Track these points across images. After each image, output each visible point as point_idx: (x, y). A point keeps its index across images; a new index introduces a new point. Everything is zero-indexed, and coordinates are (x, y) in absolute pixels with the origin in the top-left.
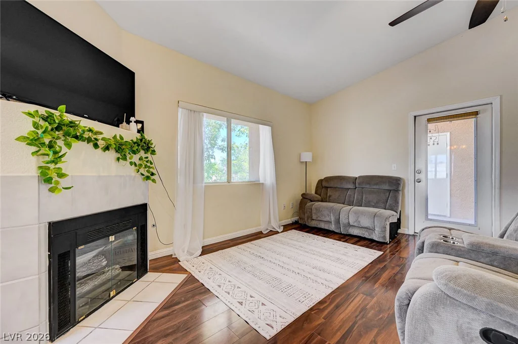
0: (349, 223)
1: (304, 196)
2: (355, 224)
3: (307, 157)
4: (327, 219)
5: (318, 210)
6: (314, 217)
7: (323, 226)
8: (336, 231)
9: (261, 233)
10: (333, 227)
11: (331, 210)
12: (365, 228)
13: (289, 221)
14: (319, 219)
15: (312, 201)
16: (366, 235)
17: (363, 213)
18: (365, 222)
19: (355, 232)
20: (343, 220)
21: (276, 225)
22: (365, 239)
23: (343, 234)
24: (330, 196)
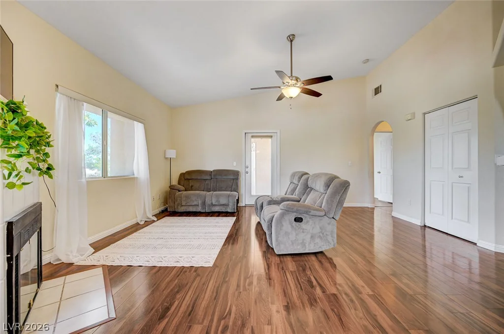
0: (212, 203)
1: (172, 187)
2: (216, 204)
3: (171, 154)
4: (195, 203)
5: (187, 197)
6: (184, 203)
7: (191, 209)
8: (202, 211)
9: (138, 224)
10: (199, 209)
11: (199, 196)
12: (224, 205)
13: (157, 211)
14: (188, 204)
15: (179, 191)
16: (223, 209)
17: (221, 195)
18: (223, 201)
19: (217, 209)
20: (208, 202)
21: (150, 216)
22: (222, 212)
23: (208, 213)
24: (192, 186)
